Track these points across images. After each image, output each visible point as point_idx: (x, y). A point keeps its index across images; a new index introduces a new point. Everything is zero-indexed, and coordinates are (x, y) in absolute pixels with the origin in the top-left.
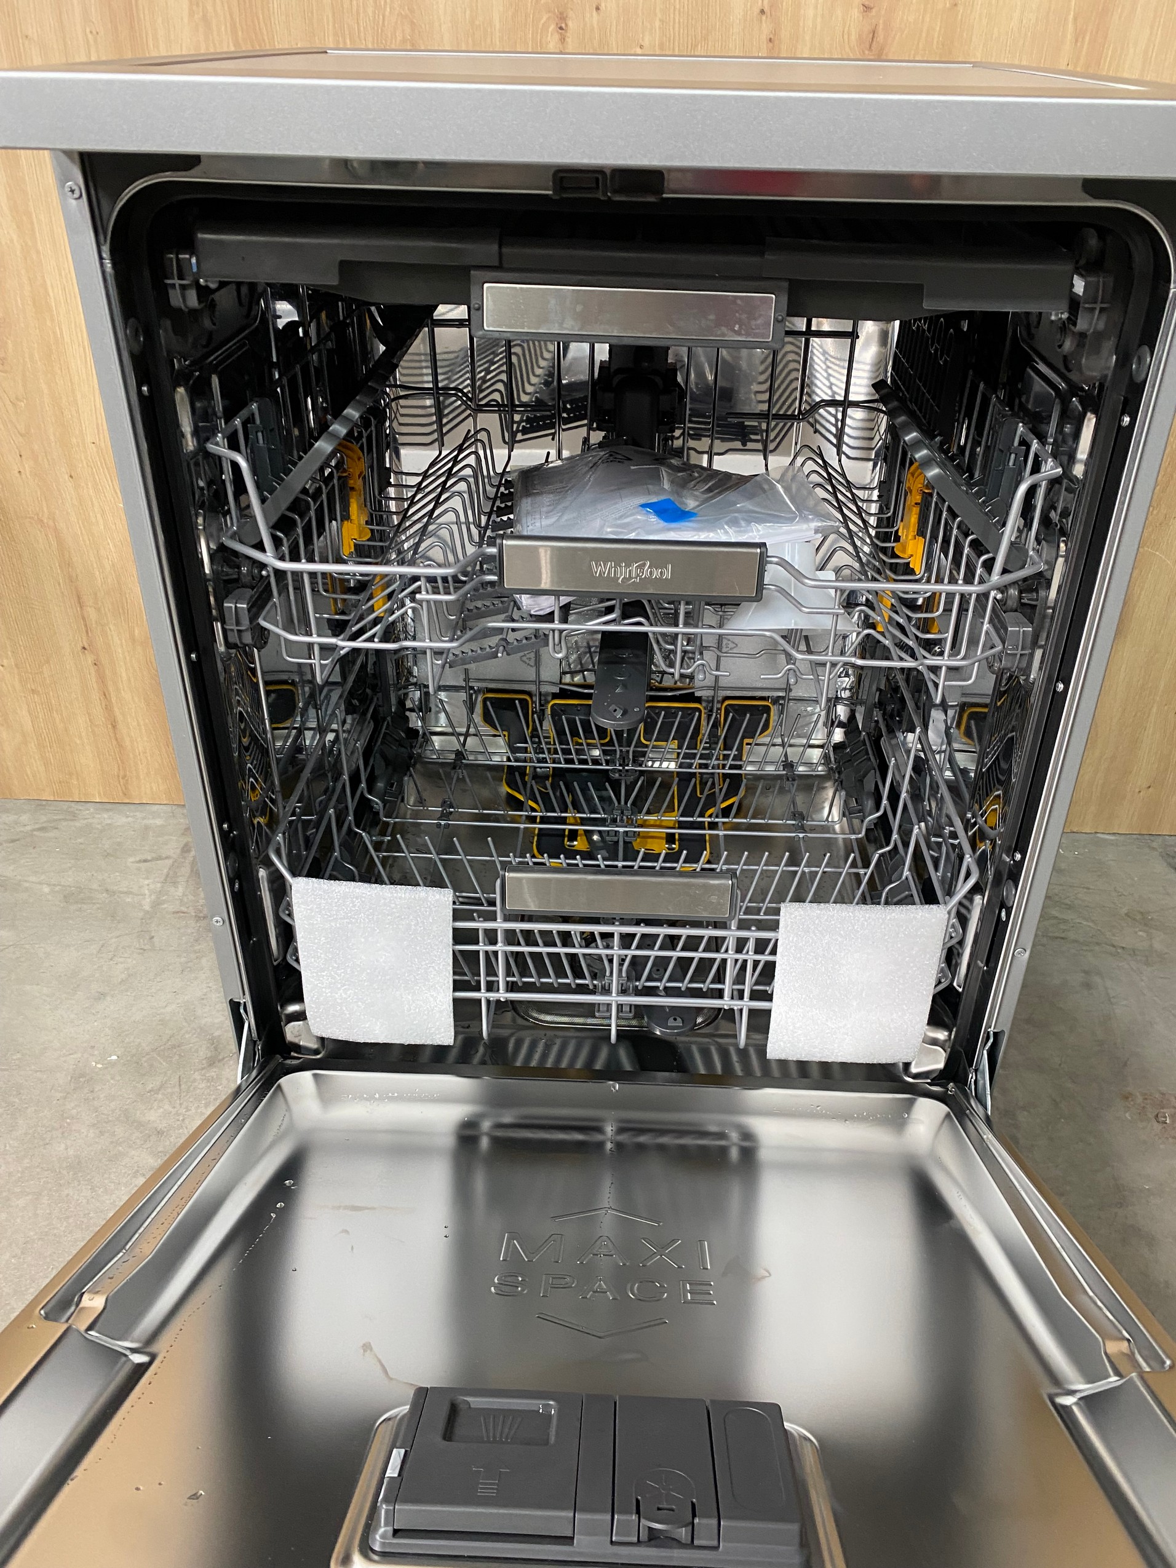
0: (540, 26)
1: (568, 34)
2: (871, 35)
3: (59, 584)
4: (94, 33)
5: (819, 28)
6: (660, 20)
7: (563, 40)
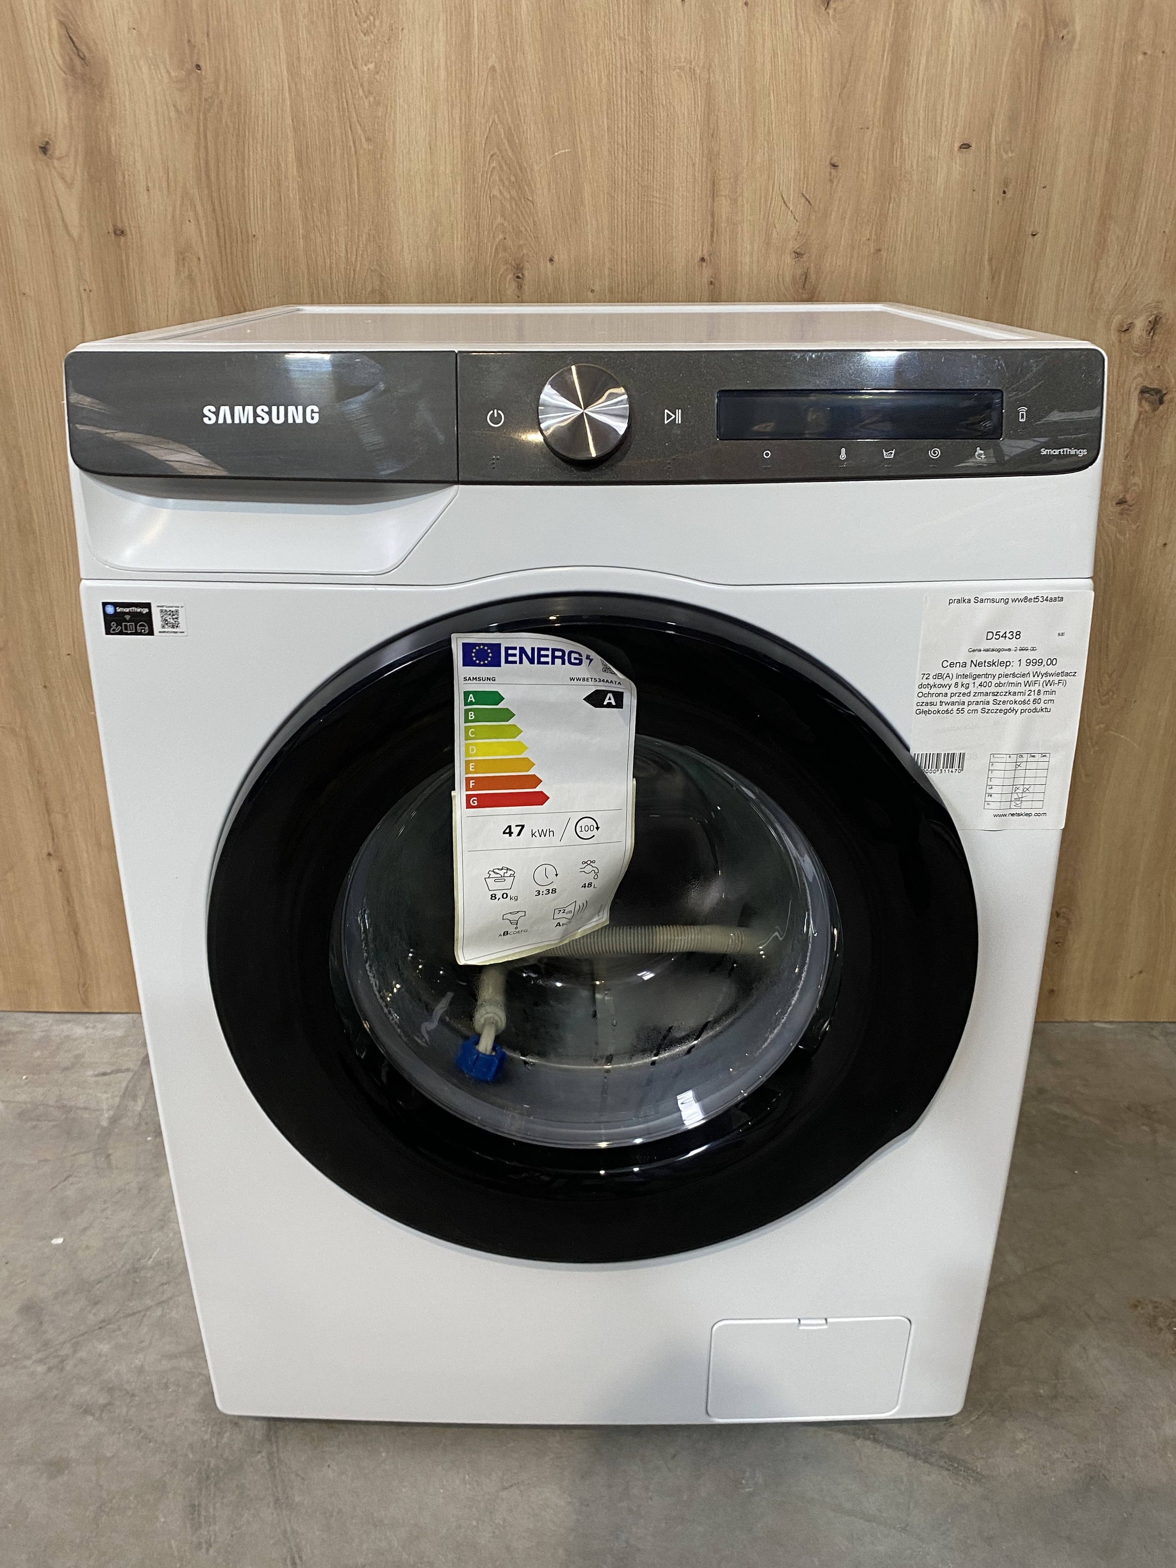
0: (499, 276)
1: (526, 281)
2: (804, 277)
3: (28, 791)
4: (88, 290)
5: (755, 272)
6: (610, 269)
7: (520, 287)
